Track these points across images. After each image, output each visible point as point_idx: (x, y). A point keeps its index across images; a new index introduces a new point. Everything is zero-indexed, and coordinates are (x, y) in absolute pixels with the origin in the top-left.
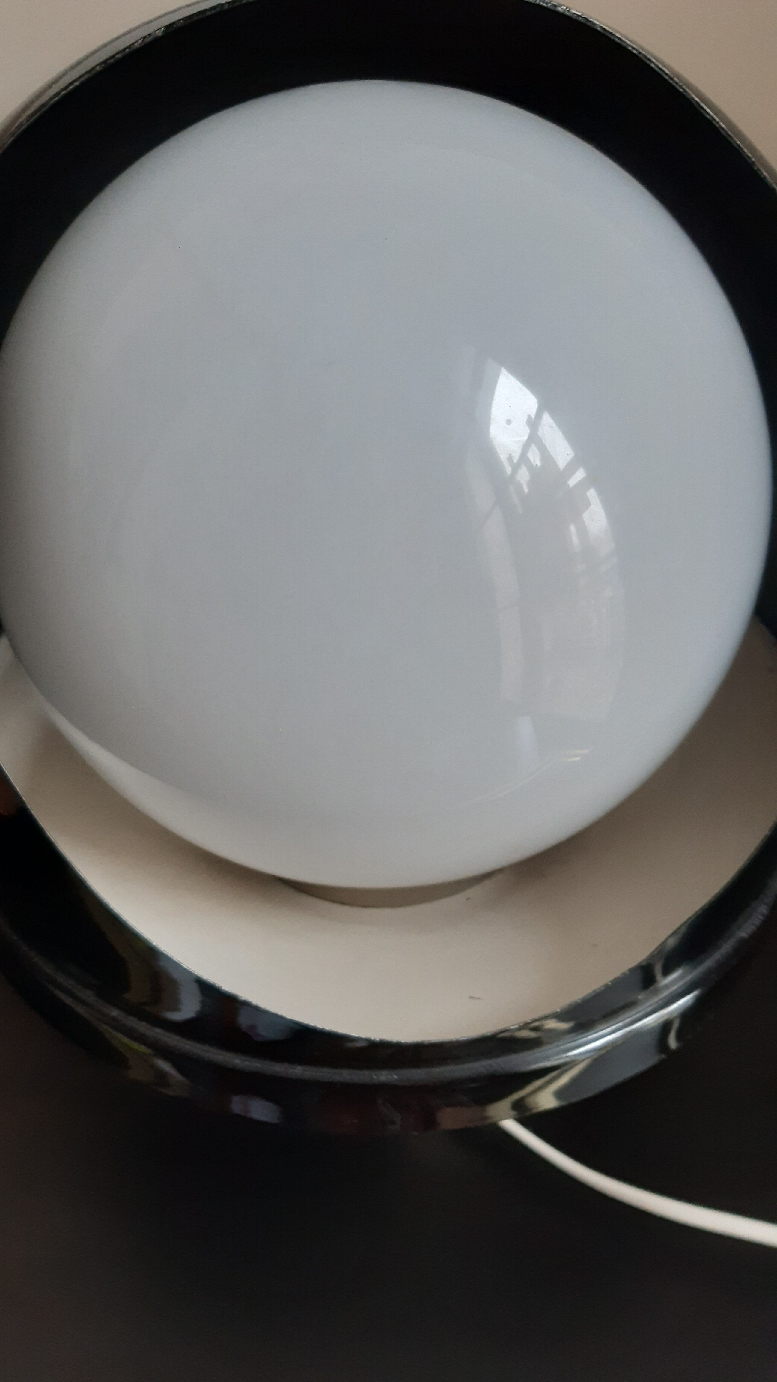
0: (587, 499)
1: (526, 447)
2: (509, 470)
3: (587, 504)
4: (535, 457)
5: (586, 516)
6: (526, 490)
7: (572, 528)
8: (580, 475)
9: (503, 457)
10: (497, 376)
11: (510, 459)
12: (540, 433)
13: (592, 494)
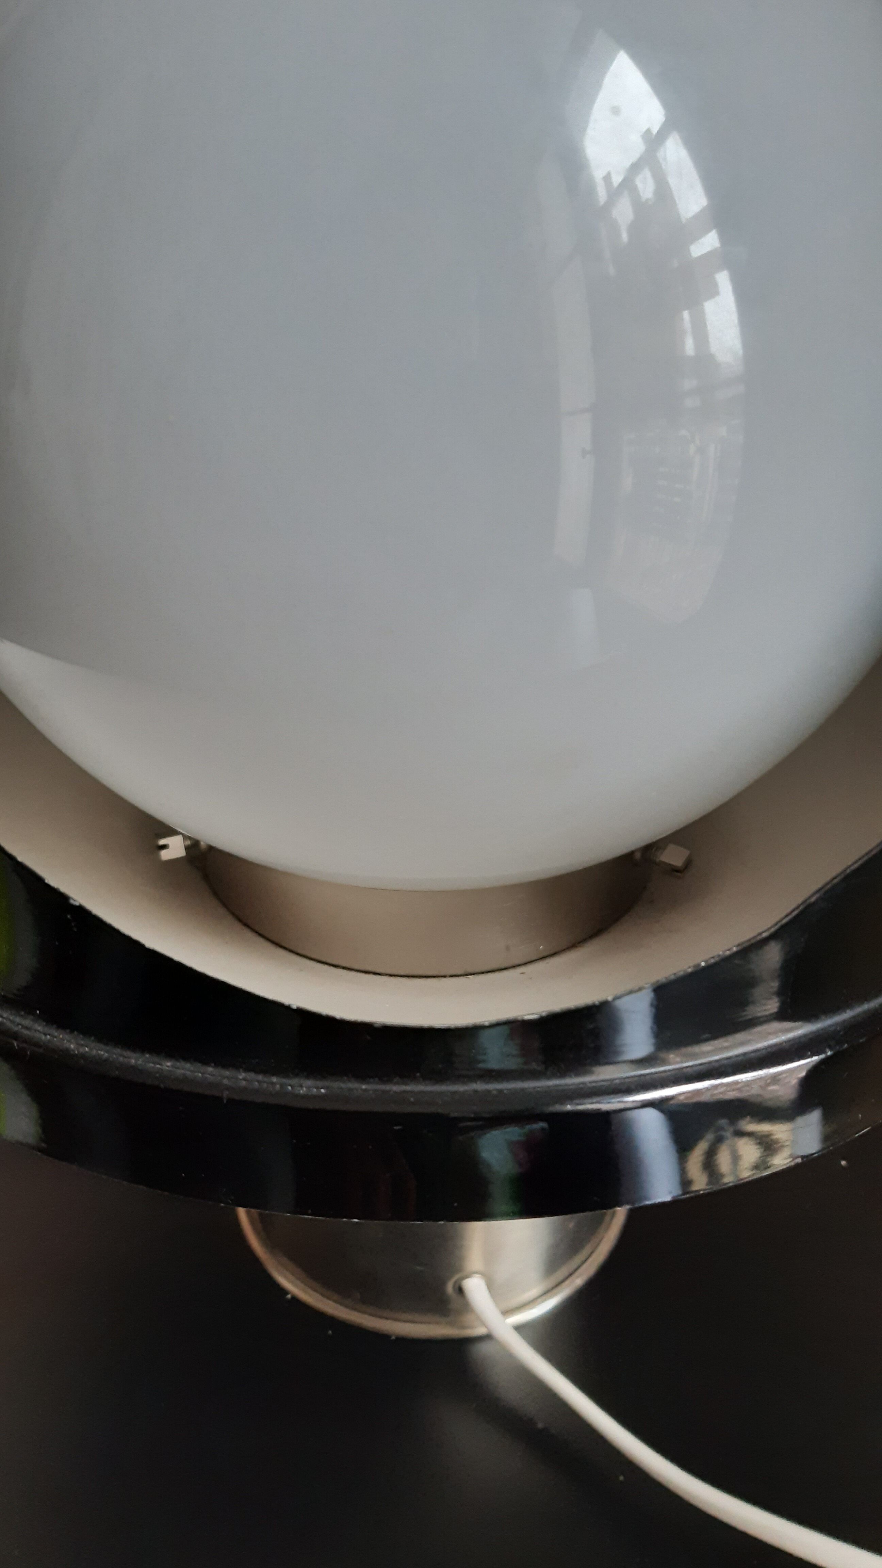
0: (716, 285)
1: (635, 168)
2: (602, 194)
3: (713, 292)
4: (646, 187)
5: (709, 307)
6: (625, 237)
7: (686, 315)
8: (709, 242)
9: (598, 175)
10: (612, 58)
11: (607, 178)
12: (660, 154)
13: (723, 279)
